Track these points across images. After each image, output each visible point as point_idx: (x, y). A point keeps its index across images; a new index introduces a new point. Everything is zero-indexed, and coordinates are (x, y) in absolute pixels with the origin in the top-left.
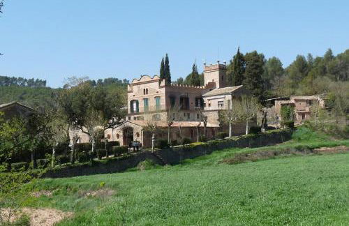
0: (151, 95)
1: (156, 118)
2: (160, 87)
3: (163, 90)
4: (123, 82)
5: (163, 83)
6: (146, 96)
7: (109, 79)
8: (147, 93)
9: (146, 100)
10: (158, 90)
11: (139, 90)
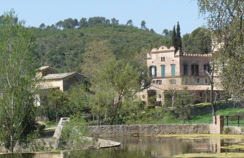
0: (167, 63)
1: (172, 82)
2: (175, 57)
3: (178, 59)
4: (111, 22)
5: (178, 53)
6: (163, 63)
7: (94, 18)
8: (164, 61)
9: (163, 67)
10: (174, 59)
11: (157, 58)
